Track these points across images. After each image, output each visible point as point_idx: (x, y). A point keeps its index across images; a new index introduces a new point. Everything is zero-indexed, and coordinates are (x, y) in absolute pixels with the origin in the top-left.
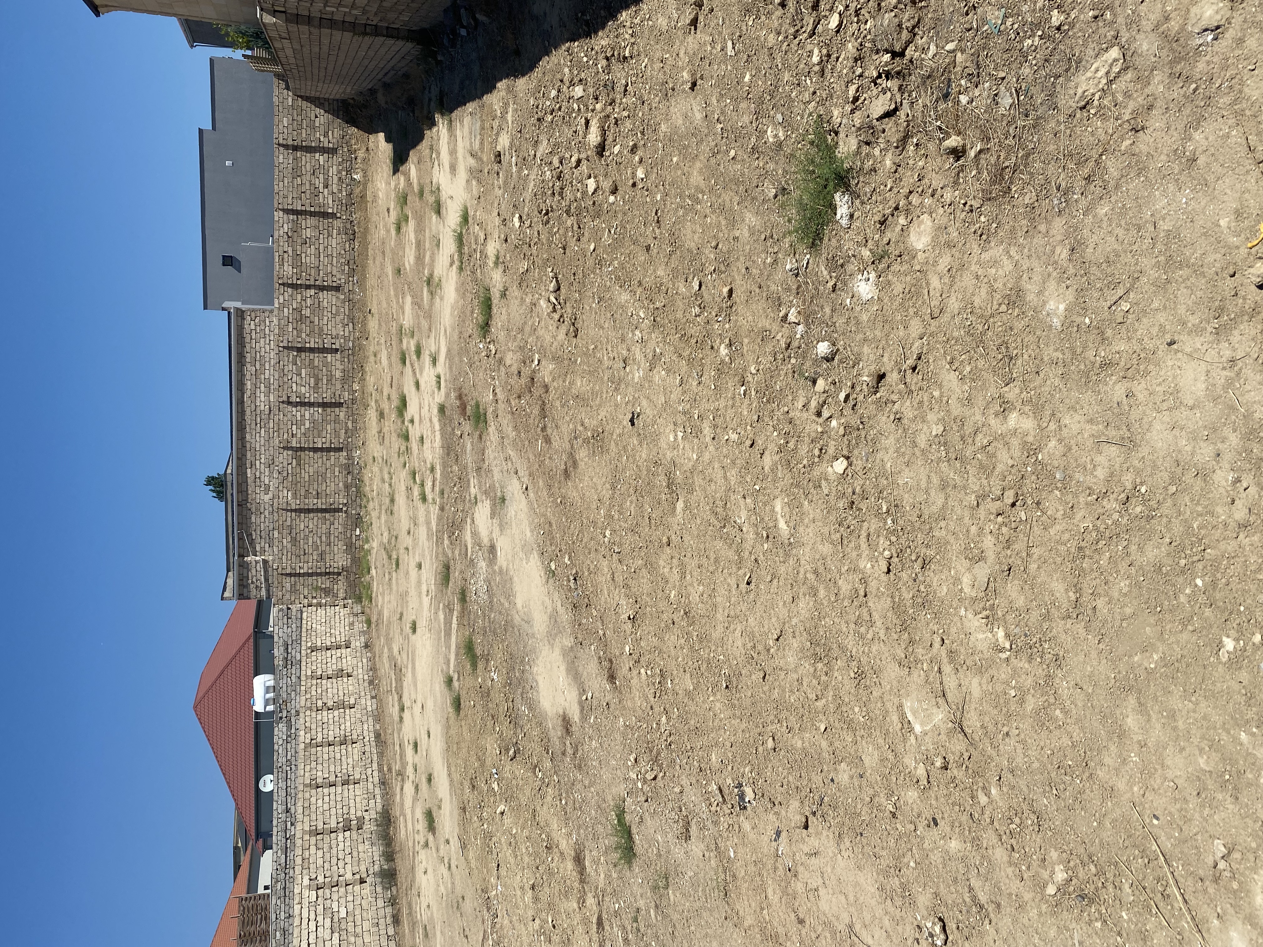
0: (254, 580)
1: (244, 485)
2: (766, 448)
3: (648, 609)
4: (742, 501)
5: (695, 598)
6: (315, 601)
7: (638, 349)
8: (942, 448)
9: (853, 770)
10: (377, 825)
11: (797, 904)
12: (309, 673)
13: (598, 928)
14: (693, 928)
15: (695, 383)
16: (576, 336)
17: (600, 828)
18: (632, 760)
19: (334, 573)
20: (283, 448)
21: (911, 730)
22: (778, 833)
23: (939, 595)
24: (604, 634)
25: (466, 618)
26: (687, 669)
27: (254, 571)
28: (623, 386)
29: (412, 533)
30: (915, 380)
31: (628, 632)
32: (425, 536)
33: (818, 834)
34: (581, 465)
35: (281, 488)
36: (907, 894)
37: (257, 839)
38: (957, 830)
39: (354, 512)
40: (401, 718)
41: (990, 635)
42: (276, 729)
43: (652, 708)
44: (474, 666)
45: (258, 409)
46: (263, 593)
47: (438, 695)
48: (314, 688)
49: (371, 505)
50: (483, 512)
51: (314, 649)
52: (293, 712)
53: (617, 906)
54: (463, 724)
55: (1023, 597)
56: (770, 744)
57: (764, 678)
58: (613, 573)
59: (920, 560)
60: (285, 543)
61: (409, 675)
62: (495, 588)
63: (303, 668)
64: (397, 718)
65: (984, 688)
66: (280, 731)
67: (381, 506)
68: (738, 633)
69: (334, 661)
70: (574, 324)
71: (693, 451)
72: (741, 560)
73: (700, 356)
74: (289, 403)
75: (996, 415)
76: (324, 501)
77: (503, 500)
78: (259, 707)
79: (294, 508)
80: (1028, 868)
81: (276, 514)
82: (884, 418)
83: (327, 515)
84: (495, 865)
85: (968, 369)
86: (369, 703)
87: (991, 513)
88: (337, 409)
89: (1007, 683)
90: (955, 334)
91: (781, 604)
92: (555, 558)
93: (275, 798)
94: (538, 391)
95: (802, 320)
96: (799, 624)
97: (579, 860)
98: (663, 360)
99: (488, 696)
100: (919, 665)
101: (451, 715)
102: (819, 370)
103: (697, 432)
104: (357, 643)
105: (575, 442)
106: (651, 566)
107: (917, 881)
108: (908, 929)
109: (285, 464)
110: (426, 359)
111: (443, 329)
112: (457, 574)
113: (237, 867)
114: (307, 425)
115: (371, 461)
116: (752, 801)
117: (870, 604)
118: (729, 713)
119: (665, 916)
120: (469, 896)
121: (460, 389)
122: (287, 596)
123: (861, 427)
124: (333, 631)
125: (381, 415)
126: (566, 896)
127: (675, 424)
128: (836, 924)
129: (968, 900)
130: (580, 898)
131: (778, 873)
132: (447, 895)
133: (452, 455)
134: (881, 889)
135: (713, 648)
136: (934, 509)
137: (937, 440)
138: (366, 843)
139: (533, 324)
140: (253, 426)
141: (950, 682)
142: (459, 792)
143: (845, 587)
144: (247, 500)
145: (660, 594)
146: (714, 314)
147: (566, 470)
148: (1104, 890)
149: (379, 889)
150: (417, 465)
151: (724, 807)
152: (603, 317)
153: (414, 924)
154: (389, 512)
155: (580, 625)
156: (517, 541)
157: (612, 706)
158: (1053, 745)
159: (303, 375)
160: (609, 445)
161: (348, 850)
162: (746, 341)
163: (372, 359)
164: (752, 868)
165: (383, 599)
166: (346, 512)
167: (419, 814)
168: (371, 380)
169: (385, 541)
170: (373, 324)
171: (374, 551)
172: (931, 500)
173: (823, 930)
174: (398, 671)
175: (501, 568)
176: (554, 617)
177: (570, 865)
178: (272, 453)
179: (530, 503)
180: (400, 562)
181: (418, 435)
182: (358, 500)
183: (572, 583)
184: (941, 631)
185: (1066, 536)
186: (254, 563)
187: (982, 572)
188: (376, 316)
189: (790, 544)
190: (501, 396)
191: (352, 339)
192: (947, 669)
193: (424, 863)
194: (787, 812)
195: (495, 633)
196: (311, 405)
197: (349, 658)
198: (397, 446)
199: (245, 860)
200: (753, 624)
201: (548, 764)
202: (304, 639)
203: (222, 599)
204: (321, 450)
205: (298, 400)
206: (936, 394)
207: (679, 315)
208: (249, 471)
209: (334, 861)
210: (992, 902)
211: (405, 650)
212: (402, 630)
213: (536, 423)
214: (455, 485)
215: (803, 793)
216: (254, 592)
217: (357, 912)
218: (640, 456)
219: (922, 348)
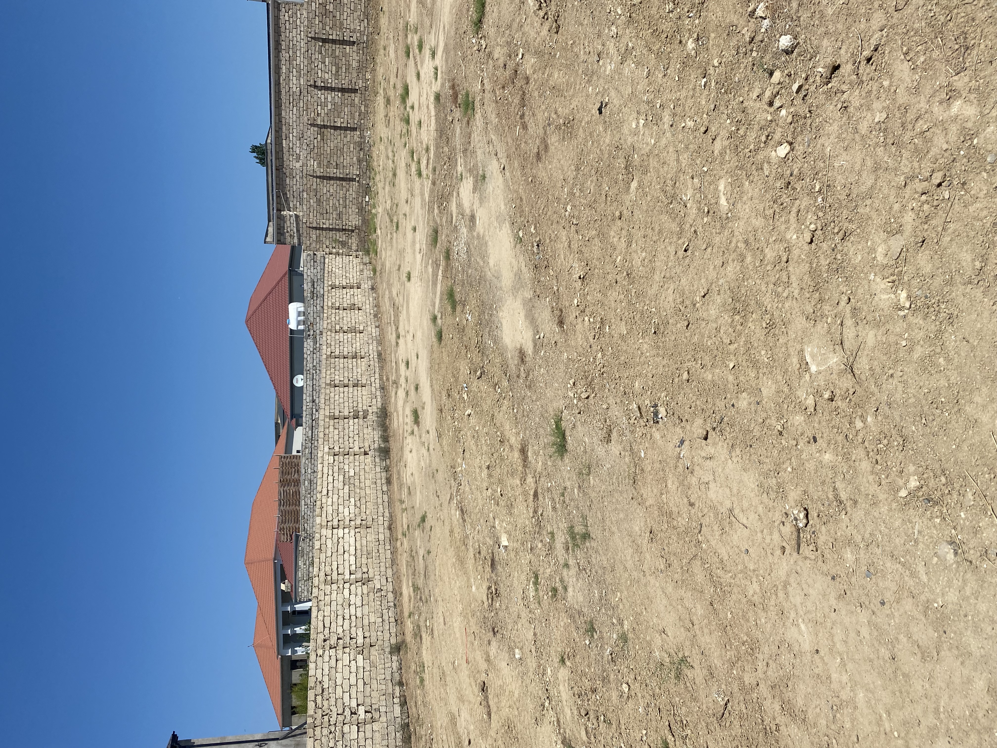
0: (289, 230)
1: (280, 153)
2: (719, 134)
3: (596, 271)
4: (689, 181)
5: (637, 262)
6: (334, 250)
7: (612, 44)
8: (882, 134)
9: (752, 399)
10: (378, 417)
11: (690, 492)
12: (330, 304)
13: (534, 499)
14: (606, 504)
15: (660, 76)
16: (557, 32)
17: (541, 431)
18: (571, 383)
19: (349, 230)
20: (310, 124)
21: (807, 370)
22: (682, 442)
23: (853, 262)
24: (558, 290)
25: (449, 272)
26: (623, 318)
27: (288, 223)
28: (595, 78)
29: (409, 202)
30: (868, 71)
31: (578, 289)
32: (420, 205)
33: (715, 444)
34: (552, 149)
35: (309, 158)
36: (781, 490)
37: (292, 418)
38: (832, 446)
39: (364, 182)
40: (397, 343)
41: (893, 296)
42: (305, 343)
43: (591, 347)
44: (454, 308)
45: (291, 90)
46: (296, 240)
47: (426, 328)
48: (333, 315)
49: (377, 178)
50: (466, 187)
51: (333, 287)
52: (318, 332)
53: (549, 484)
54: (443, 350)
55: (930, 265)
56: (685, 376)
57: (688, 326)
58: (570, 241)
59: (842, 232)
60: (312, 203)
61: (404, 312)
62: (473, 250)
63: (326, 300)
64: (394, 343)
65: (879, 338)
66: (308, 345)
67: (385, 179)
68: (670, 291)
69: (348, 297)
70: (556, 21)
71: (652, 138)
72: (682, 231)
73: (669, 50)
74: (315, 87)
75: (941, 103)
76: (341, 171)
77: (484, 177)
78: (293, 325)
79: (318, 174)
80: (887, 477)
81: (305, 179)
82: (831, 107)
83: (344, 183)
84: (461, 451)
85: (922, 59)
86: (374, 331)
87: (916, 192)
88: (353, 95)
89: (901, 336)
90: (917, 26)
91: (712, 267)
92: (523, 227)
93: (305, 391)
94: (519, 83)
95: (768, 15)
96: (725, 285)
97: (523, 451)
98: (634, 53)
99: (463, 331)
100: (825, 319)
101: (434, 343)
102: (777, 62)
103: (657, 120)
104: (366, 286)
105: (548, 128)
106: (602, 235)
107: (791, 481)
108: (777, 515)
109: (312, 139)
110: (427, 52)
111: (442, 25)
112: (443, 237)
113: (278, 437)
114: (329, 107)
115: (379, 141)
116: (663, 418)
117: (790, 269)
118: (654, 352)
119: (585, 494)
120: (442, 468)
121: (454, 79)
122: (314, 245)
123: (808, 115)
124: (348, 275)
125: (388, 101)
126: (512, 475)
127: (638, 113)
128: (719, 508)
129: (831, 497)
130: (522, 477)
131: (678, 470)
132: (426, 468)
133: (444, 138)
134: (760, 486)
135: (647, 302)
136: (863, 189)
137: (877, 127)
138: (369, 428)
139: (521, 21)
140: (287, 105)
141: (849, 333)
142: (438, 398)
143: (770, 254)
144: (283, 166)
145: (608, 258)
146: (686, 10)
147: (538, 153)
148: (949, 496)
149: (377, 460)
150: (415, 145)
151: (641, 421)
152: (583, 14)
153: (401, 486)
154: (392, 184)
155: (539, 282)
156: (493, 212)
157: (559, 344)
158: (930, 386)
159: (327, 63)
160: (578, 131)
161: (356, 432)
162: (713, 35)
163: (382, 52)
164: (657, 465)
165: (386, 253)
166: (358, 182)
167: (408, 411)
168: (380, 71)
169: (388, 207)
170: (384, 21)
171: (379, 216)
172: (862, 181)
173: (708, 511)
174: (396, 308)
175: (478, 234)
176: (518, 275)
177: (516, 454)
178: (302, 128)
179: (505, 181)
180: (400, 225)
181: (417, 119)
182: (368, 173)
183: (535, 249)
184: (849, 292)
185: (985, 213)
186: (288, 217)
187: (897, 243)
188: (387, 14)
189: (728, 218)
190: (487, 87)
191: (366, 33)
192: (849, 322)
193: (410, 445)
194: (691, 427)
195: (471, 285)
196: (332, 89)
197: (359, 296)
198: (399, 129)
199: (283, 432)
200: (685, 284)
201: (505, 383)
202: (326, 278)
203: (265, 242)
204: (340, 128)
205: (322, 84)
206: (886, 83)
207: (654, 11)
208: (284, 141)
209: (346, 438)
210: (851, 499)
211: (402, 293)
212: (400, 278)
213: (516, 111)
214: (445, 164)
215: (707, 414)
216: (288, 240)
217: (362, 473)
218: (604, 142)
219: (880, 39)
